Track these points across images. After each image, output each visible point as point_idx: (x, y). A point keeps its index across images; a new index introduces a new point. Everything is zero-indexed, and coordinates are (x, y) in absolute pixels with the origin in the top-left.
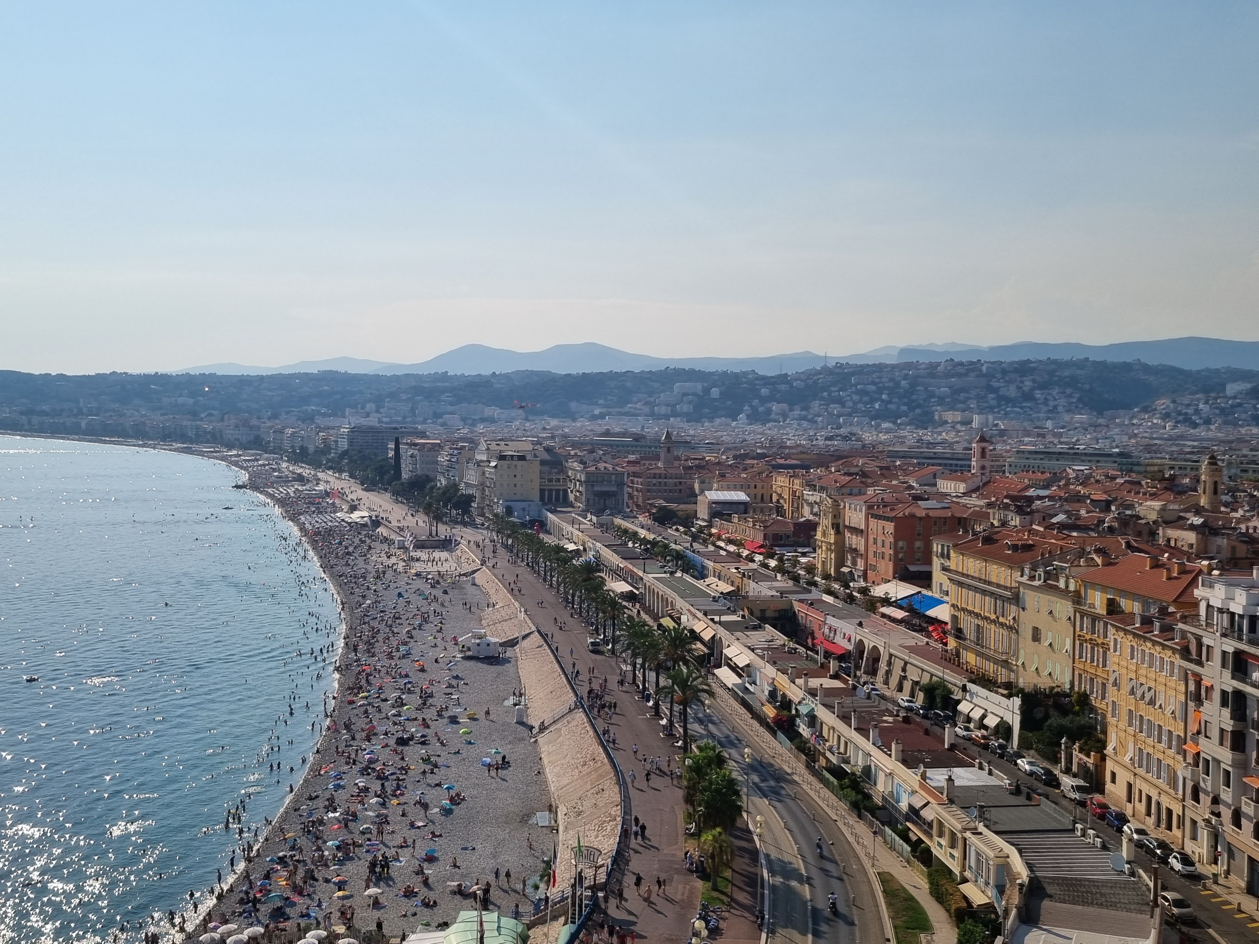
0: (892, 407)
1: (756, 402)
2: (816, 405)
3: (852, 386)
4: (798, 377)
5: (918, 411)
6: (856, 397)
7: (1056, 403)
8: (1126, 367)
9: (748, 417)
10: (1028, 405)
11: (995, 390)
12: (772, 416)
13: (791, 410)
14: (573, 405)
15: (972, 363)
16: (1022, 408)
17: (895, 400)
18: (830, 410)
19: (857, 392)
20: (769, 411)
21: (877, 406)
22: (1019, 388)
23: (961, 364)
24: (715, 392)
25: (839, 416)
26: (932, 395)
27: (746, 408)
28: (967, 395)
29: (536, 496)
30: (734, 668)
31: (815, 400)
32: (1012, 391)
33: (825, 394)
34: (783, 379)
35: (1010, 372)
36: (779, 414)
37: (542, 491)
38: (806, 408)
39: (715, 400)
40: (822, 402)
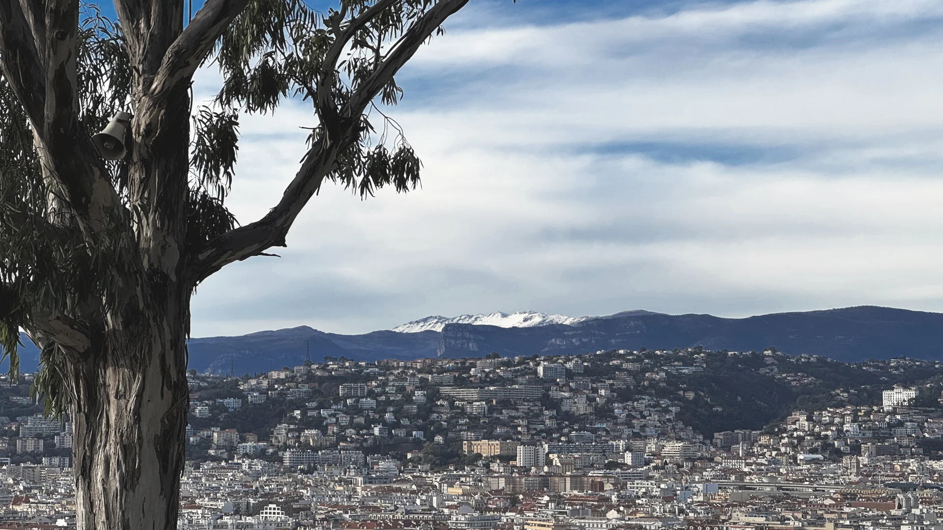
0: (401, 433)
2: (281, 432)
3: (337, 400)
5: (439, 439)
6: (344, 420)
7: (644, 421)
10: (605, 426)
11: (555, 404)
13: (243, 440)
16: (594, 431)
17: (405, 422)
18: (302, 439)
19: (348, 411)
21: (376, 431)
22: (591, 400)
25: (315, 450)
26: (463, 413)
28: (513, 413)
31: (280, 423)
32: (581, 406)
33: (297, 413)
35: (579, 374)
36: (224, 447)
38: (264, 436)
40: (292, 427)
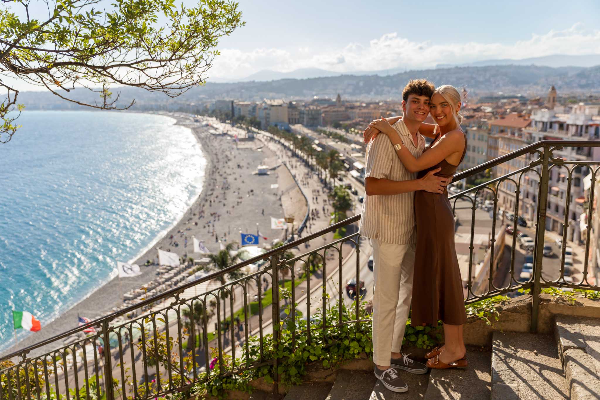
1: (378, 87)
4: (395, 76)
8: (527, 67)
9: (375, 93)
11: (474, 78)
12: (384, 92)
14: (305, 91)
15: (465, 68)
22: (484, 77)
23: (460, 68)
24: (361, 84)
27: (374, 89)
29: (286, 121)
30: (358, 170)
34: (388, 77)
35: (481, 71)
37: (289, 119)
39: (361, 87)
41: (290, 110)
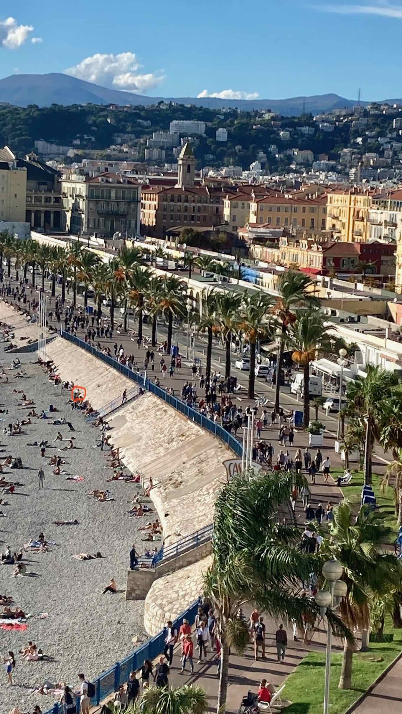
1: (273, 148)
2: (347, 153)
3: (392, 130)
9: (263, 166)
12: (293, 167)
13: (316, 159)
18: (364, 159)
20: (290, 159)
24: (222, 134)
25: (375, 168)
27: (261, 154)
29: (21, 214)
31: (346, 148)
33: (359, 140)
34: (308, 120)
36: (302, 163)
37: (28, 213)
38: (335, 157)
39: (222, 144)
40: (355, 150)
41: (33, 183)
